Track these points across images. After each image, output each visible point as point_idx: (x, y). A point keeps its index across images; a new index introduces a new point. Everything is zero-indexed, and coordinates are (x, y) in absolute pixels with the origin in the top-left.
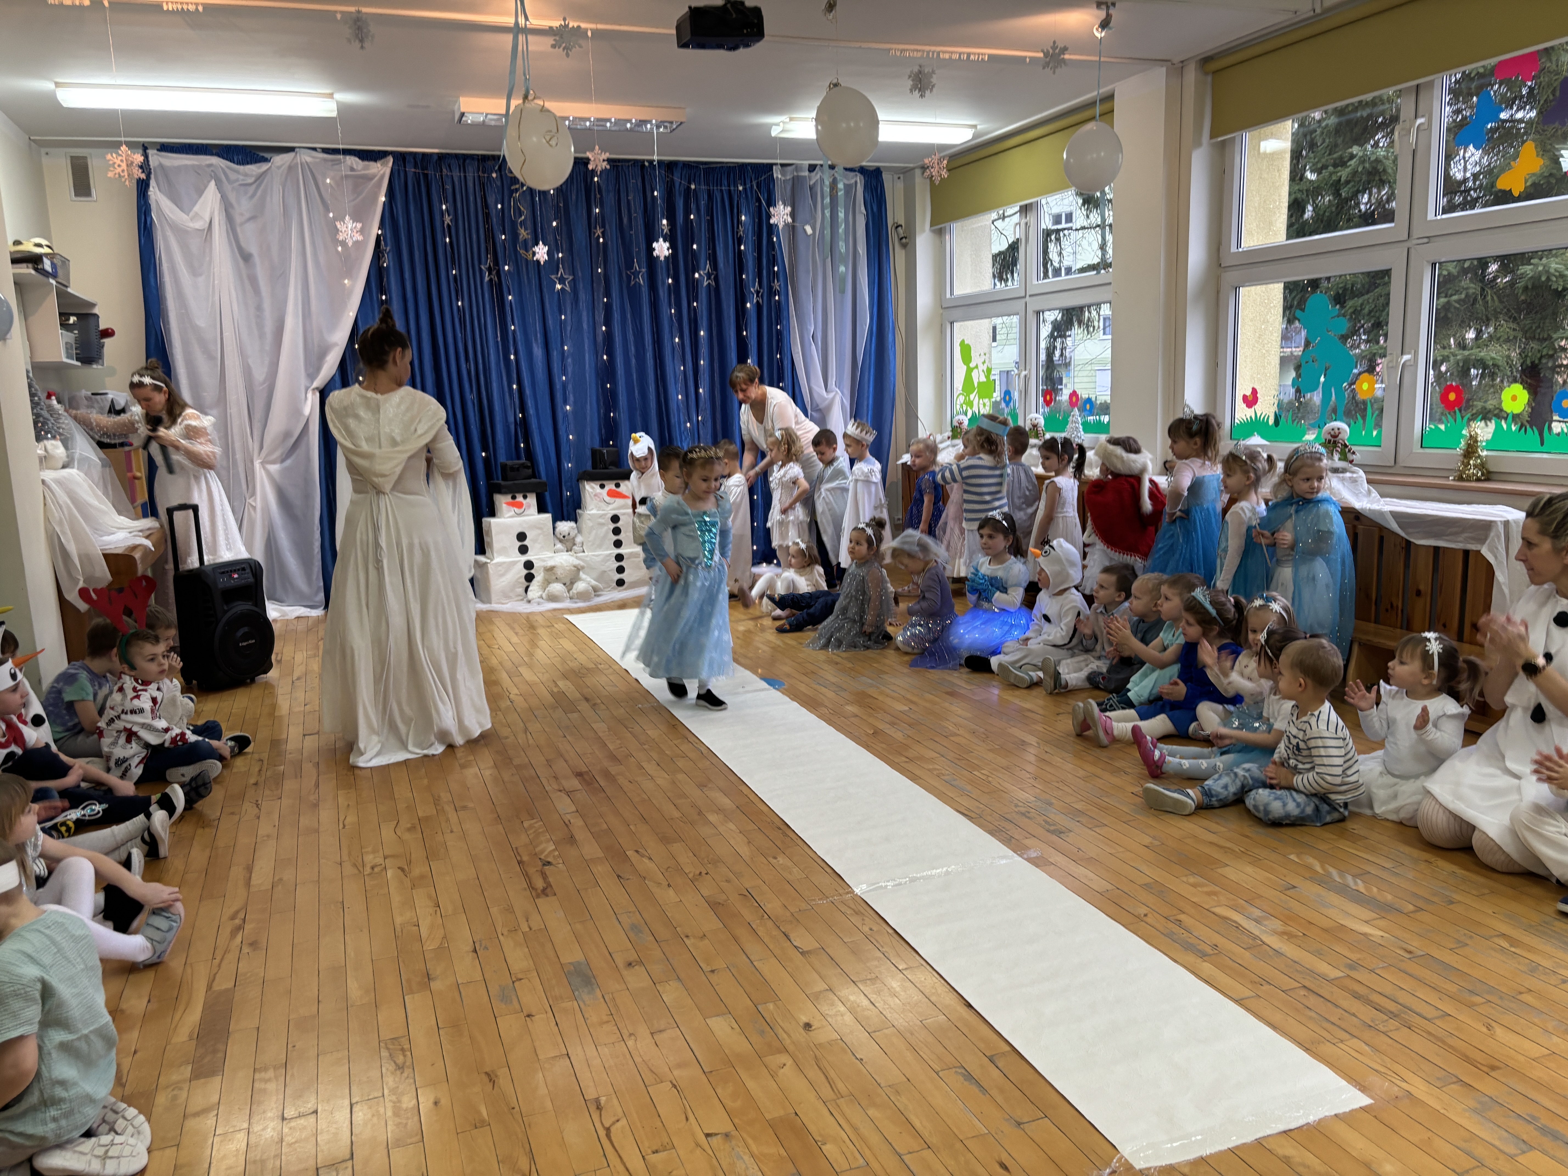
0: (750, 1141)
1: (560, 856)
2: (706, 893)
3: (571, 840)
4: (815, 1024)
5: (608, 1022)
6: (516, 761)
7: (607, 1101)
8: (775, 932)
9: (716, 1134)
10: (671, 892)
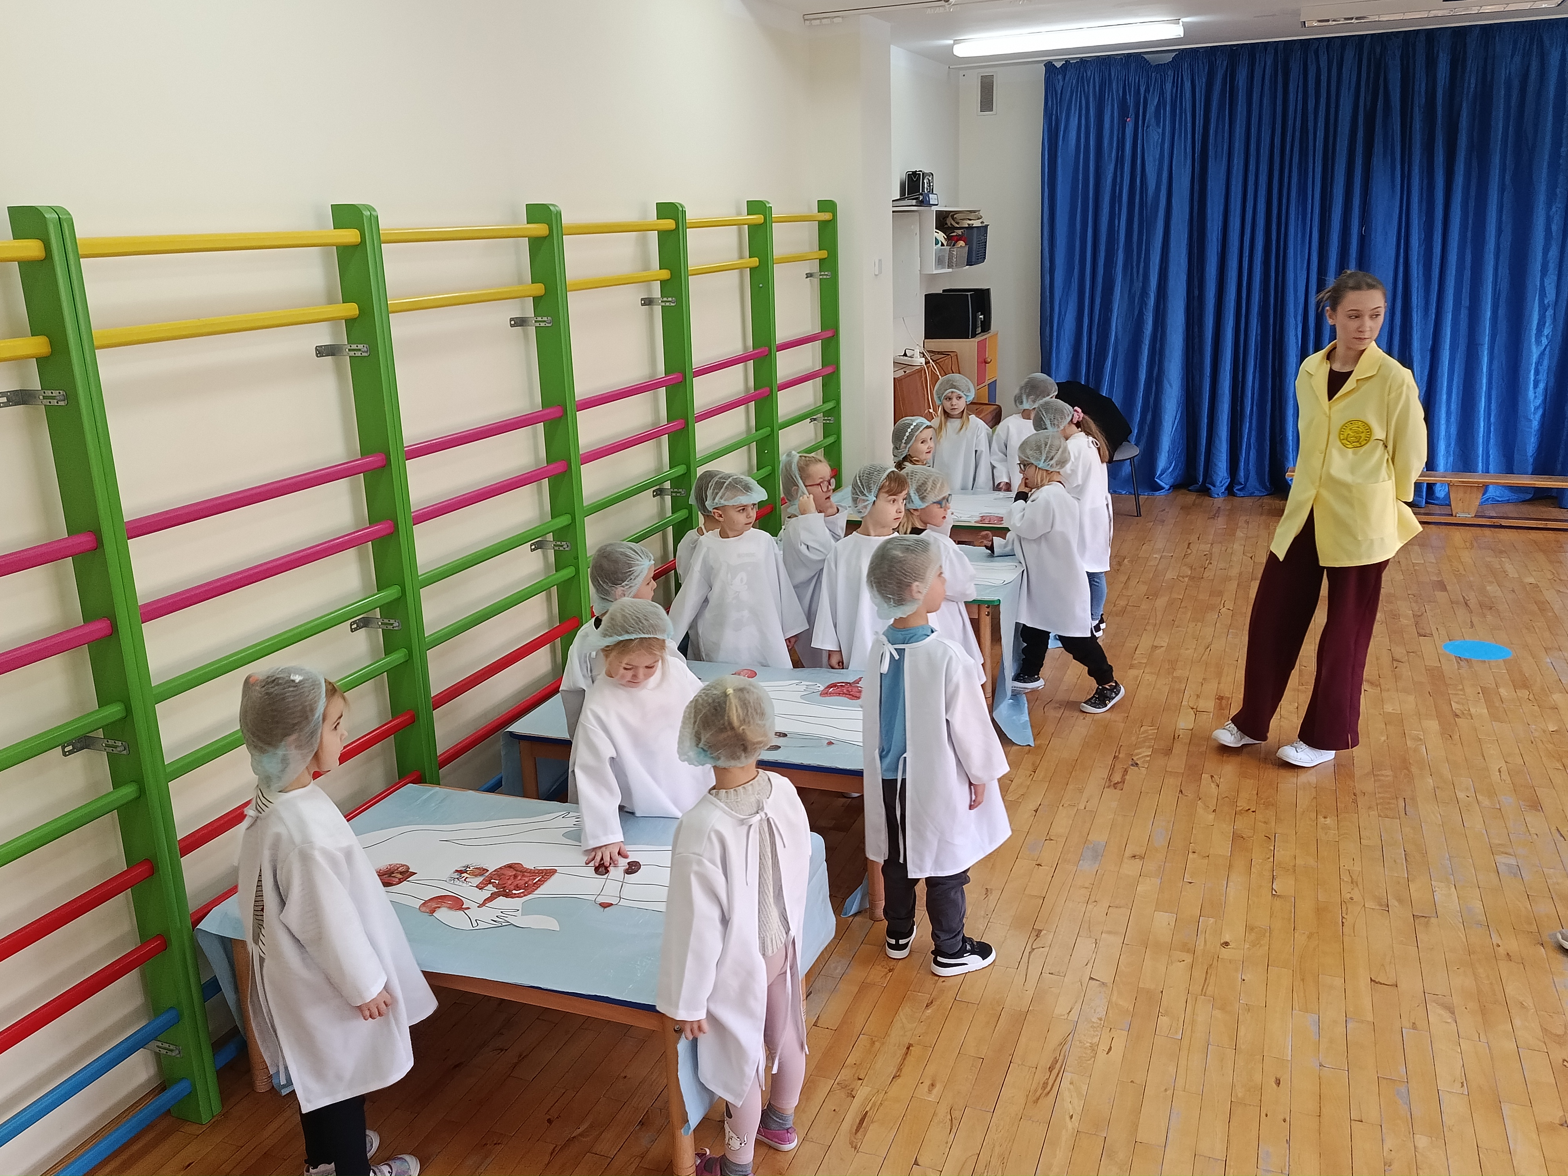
0: (1115, 993)
1: (1148, 762)
2: (1239, 825)
3: (1168, 752)
4: (1232, 945)
5: (1086, 888)
6: (1177, 673)
7: (1046, 934)
8: (1268, 875)
9: (1097, 980)
10: (1212, 816)
